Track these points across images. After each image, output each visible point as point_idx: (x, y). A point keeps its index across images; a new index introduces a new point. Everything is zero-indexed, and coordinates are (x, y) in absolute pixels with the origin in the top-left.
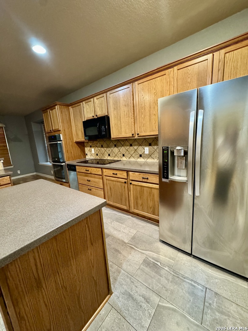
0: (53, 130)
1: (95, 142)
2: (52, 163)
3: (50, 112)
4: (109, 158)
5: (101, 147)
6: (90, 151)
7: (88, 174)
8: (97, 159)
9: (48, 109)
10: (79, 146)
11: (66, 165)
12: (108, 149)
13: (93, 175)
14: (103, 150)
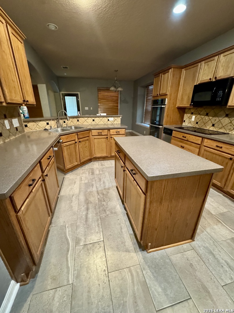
0: (160, 94)
1: (199, 109)
2: (150, 124)
3: (161, 77)
4: (212, 129)
5: (206, 114)
6: (190, 118)
7: (184, 141)
8: (195, 128)
9: (161, 73)
10: (179, 112)
11: (163, 128)
12: (214, 118)
13: (189, 142)
14: (206, 119)
